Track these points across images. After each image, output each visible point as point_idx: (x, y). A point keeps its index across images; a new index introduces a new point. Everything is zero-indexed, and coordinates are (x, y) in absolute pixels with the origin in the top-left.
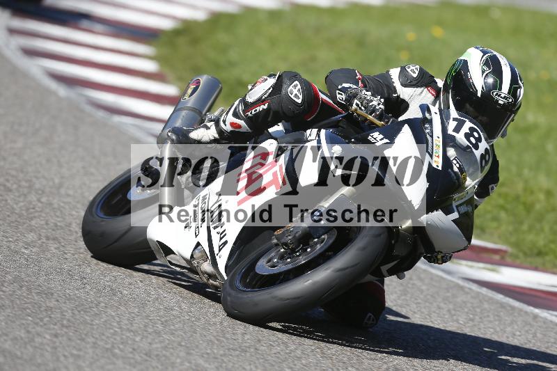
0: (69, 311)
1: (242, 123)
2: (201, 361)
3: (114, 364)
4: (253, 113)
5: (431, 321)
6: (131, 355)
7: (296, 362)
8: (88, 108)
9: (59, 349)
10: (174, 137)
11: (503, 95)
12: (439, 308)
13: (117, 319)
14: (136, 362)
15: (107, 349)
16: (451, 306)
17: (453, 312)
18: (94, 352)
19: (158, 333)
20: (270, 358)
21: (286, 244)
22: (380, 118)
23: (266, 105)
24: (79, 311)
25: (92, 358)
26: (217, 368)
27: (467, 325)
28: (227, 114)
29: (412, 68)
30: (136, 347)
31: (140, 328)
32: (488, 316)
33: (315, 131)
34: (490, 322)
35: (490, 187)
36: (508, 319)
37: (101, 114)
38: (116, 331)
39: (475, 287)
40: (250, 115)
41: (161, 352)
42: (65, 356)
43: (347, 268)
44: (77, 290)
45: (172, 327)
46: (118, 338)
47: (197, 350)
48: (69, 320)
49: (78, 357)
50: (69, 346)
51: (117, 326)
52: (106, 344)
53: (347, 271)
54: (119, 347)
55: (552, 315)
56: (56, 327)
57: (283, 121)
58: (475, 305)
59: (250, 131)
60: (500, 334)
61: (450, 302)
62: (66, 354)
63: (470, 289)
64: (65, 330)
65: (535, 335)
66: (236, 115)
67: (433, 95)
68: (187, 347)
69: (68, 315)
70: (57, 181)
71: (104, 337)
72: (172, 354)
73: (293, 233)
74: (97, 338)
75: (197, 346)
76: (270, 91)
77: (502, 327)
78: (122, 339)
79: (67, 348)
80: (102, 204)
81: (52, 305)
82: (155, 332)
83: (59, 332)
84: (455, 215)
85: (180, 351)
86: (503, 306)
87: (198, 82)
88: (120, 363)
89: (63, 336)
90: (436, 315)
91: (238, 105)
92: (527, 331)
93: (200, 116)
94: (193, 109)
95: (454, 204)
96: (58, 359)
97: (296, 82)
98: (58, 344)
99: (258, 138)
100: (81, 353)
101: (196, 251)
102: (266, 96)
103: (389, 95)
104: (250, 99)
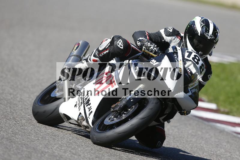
1: (97, 59)
4: (103, 54)
11: (210, 35)
21: (116, 111)
22: (155, 53)
23: (108, 51)
28: (91, 56)
29: (169, 28)
35: (208, 76)
40: (101, 56)
43: (145, 118)
53: (145, 119)
57: (116, 58)
59: (101, 62)
66: (95, 56)
67: (180, 39)
73: (119, 106)
76: (109, 45)
80: (40, 100)
84: (190, 94)
87: (79, 44)
91: (96, 52)
93: (80, 58)
94: (77, 56)
95: (189, 89)
97: (120, 40)
101: (80, 117)
102: (107, 47)
103: (161, 40)
104: (100, 49)
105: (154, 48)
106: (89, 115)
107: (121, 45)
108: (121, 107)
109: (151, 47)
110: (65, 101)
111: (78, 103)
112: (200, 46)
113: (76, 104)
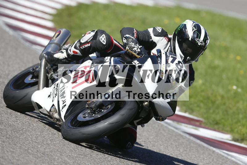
0: (10, 131)
1: (78, 51)
2: (66, 159)
3: (29, 156)
4: (84, 47)
5: (168, 150)
6: (36, 154)
7: (108, 163)
8: (22, 41)
9: (5, 148)
10: (46, 57)
11: (200, 41)
12: (172, 144)
13: (31, 137)
14: (38, 157)
15: (26, 150)
16: (177, 144)
17: (178, 146)
18: (20, 150)
19: (48, 144)
20: (97, 160)
21: (92, 108)
23: (90, 44)
24: (14, 132)
25: (19, 153)
26: (74, 162)
27: (184, 153)
28: (72, 47)
29: (158, 28)
30: (38, 150)
31: (40, 141)
32: (193, 150)
33: (109, 57)
34: (194, 152)
36: (202, 152)
37: (27, 44)
38: (30, 142)
39: (188, 136)
40: (82, 48)
41: (49, 153)
42: (7, 151)
44: (14, 122)
45: (55, 142)
46: (31, 145)
47: (65, 154)
48: (9, 135)
49: (13, 152)
50: (9, 147)
51: (31, 140)
52: (26, 148)
54: (31, 149)
55: (221, 151)
56: (4, 138)
57: (97, 52)
58: (187, 144)
59: (81, 55)
60: (198, 158)
61: (176, 142)
62: (8, 150)
63: (186, 137)
64: (8, 139)
65: (213, 160)
66: (75, 47)
67: (167, 41)
68: (61, 152)
69: (10, 133)
70: (7, 72)
71: (25, 145)
72: (54, 154)
73: (95, 103)
74: (21, 145)
75: (65, 152)
76: (91, 38)
77: (199, 155)
78: (32, 146)
79: (8, 148)
81: (2, 128)
82: (47, 144)
83: (5, 140)
85: (58, 153)
86: (200, 146)
87: (60, 32)
88: (31, 156)
89: (6, 142)
90: (170, 147)
91: (77, 43)
92: (210, 158)
93: (60, 47)
94: (57, 44)
96: (4, 152)
97: (104, 35)
98: (4, 146)
99: (85, 59)
100: (14, 151)
101: (52, 108)
102: (90, 40)
103: (149, 40)
104: (82, 41)
105: (138, 49)
106: (63, 108)
107: (104, 40)
108: (97, 104)
109: (134, 47)
110: (38, 89)
111: (52, 94)
112: (188, 51)
113: (50, 94)
